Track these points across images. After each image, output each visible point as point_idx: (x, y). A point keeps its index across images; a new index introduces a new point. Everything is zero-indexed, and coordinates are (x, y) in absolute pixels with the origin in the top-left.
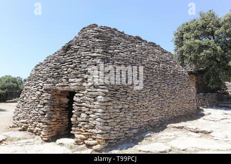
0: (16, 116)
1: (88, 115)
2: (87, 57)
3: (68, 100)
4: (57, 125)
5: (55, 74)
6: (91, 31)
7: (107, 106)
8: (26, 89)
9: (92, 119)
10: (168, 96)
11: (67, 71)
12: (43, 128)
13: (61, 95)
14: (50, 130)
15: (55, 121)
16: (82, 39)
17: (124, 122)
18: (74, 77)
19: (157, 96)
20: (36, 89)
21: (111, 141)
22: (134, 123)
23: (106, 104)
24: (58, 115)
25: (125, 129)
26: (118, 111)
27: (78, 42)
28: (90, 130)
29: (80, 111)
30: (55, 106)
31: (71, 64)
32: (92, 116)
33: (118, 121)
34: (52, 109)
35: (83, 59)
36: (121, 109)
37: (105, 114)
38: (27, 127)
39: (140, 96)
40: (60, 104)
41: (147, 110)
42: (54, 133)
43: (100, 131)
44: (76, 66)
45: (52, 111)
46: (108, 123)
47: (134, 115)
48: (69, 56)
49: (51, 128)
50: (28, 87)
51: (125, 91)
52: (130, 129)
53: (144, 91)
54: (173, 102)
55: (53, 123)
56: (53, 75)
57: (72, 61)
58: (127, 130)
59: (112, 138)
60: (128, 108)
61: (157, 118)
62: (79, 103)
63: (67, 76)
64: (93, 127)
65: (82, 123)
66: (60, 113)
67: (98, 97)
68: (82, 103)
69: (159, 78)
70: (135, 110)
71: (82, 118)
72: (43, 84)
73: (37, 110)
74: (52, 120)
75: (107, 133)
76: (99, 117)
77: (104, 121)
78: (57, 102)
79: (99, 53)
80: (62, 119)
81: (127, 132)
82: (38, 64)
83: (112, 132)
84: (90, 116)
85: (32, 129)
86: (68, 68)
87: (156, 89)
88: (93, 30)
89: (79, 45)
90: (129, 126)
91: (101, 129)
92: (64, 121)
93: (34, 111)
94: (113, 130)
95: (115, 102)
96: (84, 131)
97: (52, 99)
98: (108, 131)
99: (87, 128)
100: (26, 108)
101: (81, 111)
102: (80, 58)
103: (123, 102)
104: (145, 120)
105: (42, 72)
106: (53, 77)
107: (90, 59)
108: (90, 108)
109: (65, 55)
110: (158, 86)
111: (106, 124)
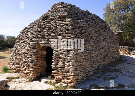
0: (11, 62)
1: (64, 63)
2: (61, 24)
3: (46, 52)
4: (40, 69)
5: (39, 35)
6: (61, 7)
7: (76, 57)
8: (17, 45)
9: (67, 66)
10: (107, 49)
11: (47, 33)
12: (31, 71)
13: (42, 49)
14: (36, 72)
15: (39, 67)
16: (55, 12)
17: (86, 67)
18: (53, 37)
19: (101, 49)
20: (25, 45)
21: (79, 80)
22: (91, 67)
23: (76, 56)
24: (41, 62)
25: (86, 72)
26: (82, 60)
27: (53, 14)
28: (66, 73)
29: (57, 60)
30: (39, 57)
31: (50, 29)
32: (67, 64)
33: (82, 67)
34: (37, 59)
35: (58, 26)
36: (84, 59)
37: (76, 63)
38: (20, 70)
39: (93, 50)
40: (42, 55)
41: (97, 59)
42: (39, 74)
43: (73, 74)
44: (53, 31)
45: (37, 60)
46: (77, 68)
47: (90, 62)
48: (47, 24)
49: (36, 71)
50: (18, 44)
51: (86, 47)
52: (89, 71)
53: (95, 47)
54: (110, 53)
55: (38, 68)
56: (37, 36)
57: (50, 27)
58: (88, 72)
59: (80, 78)
60: (88, 58)
61: (102, 63)
62: (56, 55)
63: (47, 37)
64: (68, 71)
65: (59, 68)
66: (42, 61)
67: (71, 52)
68: (59, 55)
69: (102, 38)
70: (91, 59)
71: (59, 65)
72: (30, 42)
73: (26, 59)
74: (37, 66)
75: (77, 75)
76: (72, 65)
77: (75, 67)
78: (40, 54)
79: (70, 22)
80: (43, 65)
81: (88, 74)
82: (24, 28)
83: (80, 74)
84: (65, 64)
85: (23, 71)
86: (48, 31)
87: (101, 45)
88: (62, 6)
89: (54, 16)
90: (88, 70)
91: (73, 73)
92: (44, 66)
93: (24, 60)
94: (80, 73)
95: (80, 55)
96: (61, 74)
97: (37, 52)
98: (77, 74)
99: (63, 72)
100: (18, 58)
101: (59, 60)
102: (56, 25)
103: (85, 55)
104: (96, 65)
105: (28, 34)
106: (37, 38)
107: (63, 26)
108: (65, 59)
109: (44, 22)
110: (102, 43)
111: (76, 69)
